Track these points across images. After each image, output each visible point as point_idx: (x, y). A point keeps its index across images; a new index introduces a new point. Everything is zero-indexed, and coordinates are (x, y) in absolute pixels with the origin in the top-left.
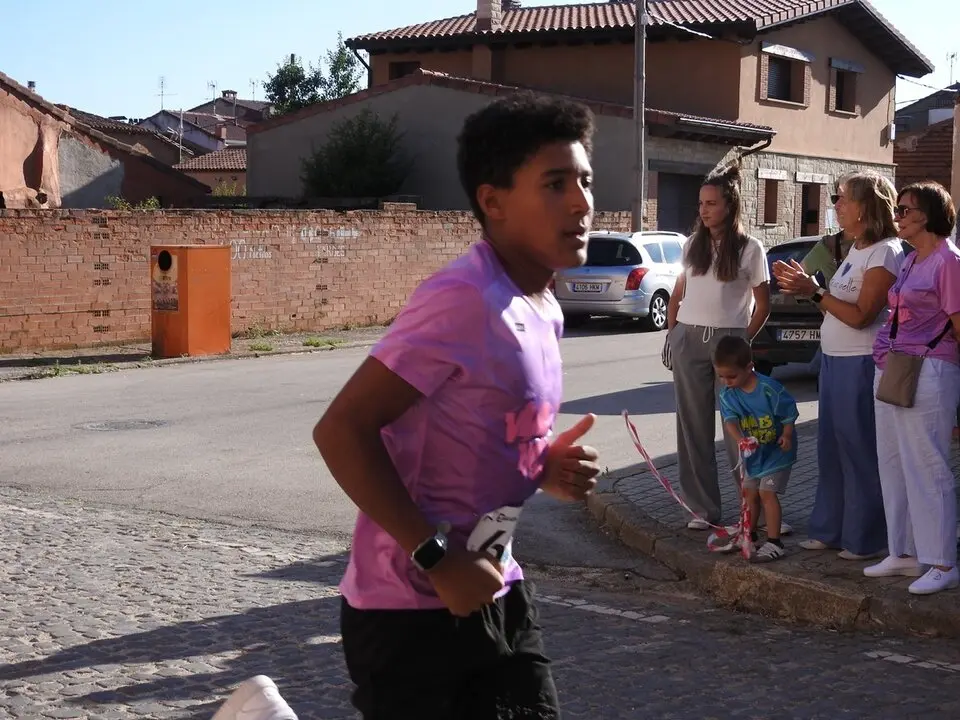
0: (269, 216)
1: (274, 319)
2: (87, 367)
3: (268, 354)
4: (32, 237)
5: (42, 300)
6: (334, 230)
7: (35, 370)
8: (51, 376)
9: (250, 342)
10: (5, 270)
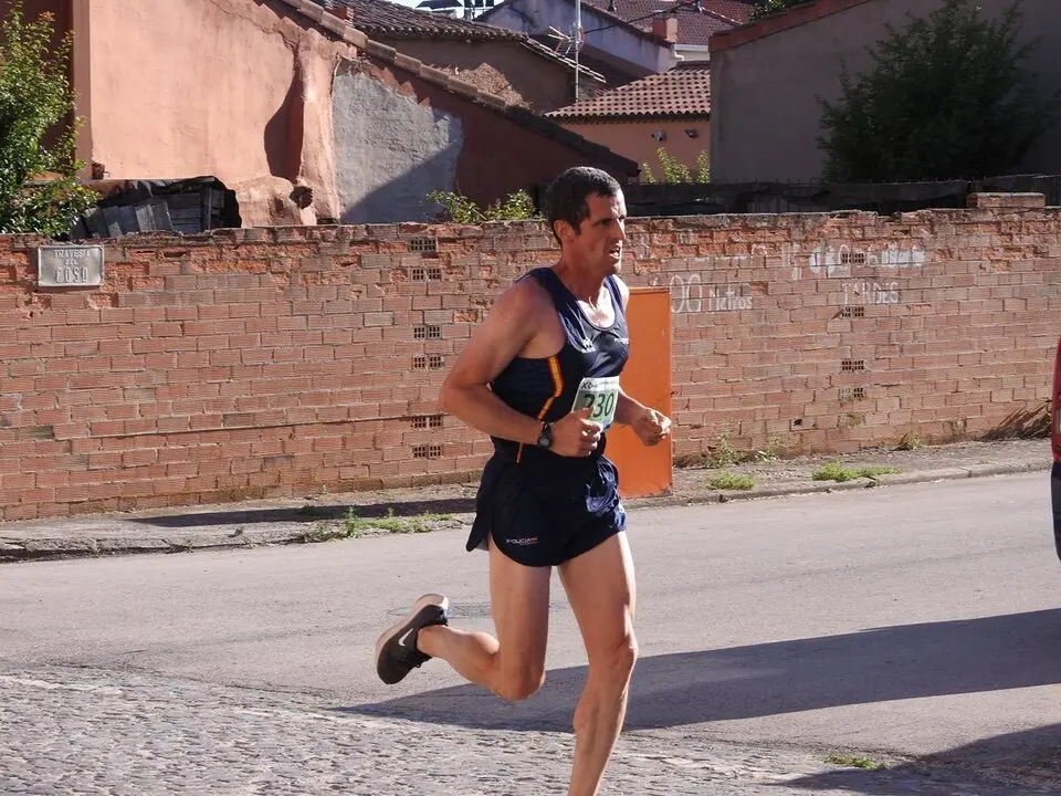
0: (746, 229)
1: (758, 429)
2: (404, 521)
3: (745, 497)
4: (300, 281)
5: (318, 398)
6: (877, 252)
7: (312, 527)
8: (340, 536)
9: (712, 474)
10: (252, 341)
